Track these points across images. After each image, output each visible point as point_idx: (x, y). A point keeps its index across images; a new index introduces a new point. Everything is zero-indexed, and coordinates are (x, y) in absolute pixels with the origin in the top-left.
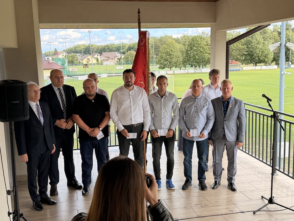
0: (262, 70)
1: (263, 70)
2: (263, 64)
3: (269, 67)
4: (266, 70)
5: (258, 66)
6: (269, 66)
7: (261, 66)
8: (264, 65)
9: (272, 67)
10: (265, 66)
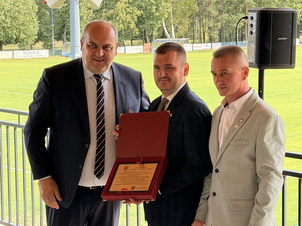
0: (16, 59)
1: (18, 59)
2: (16, 46)
3: (31, 55)
4: (24, 59)
5: (5, 50)
6: (31, 51)
7: (13, 50)
8: (19, 50)
9: (38, 53)
10: (22, 51)
